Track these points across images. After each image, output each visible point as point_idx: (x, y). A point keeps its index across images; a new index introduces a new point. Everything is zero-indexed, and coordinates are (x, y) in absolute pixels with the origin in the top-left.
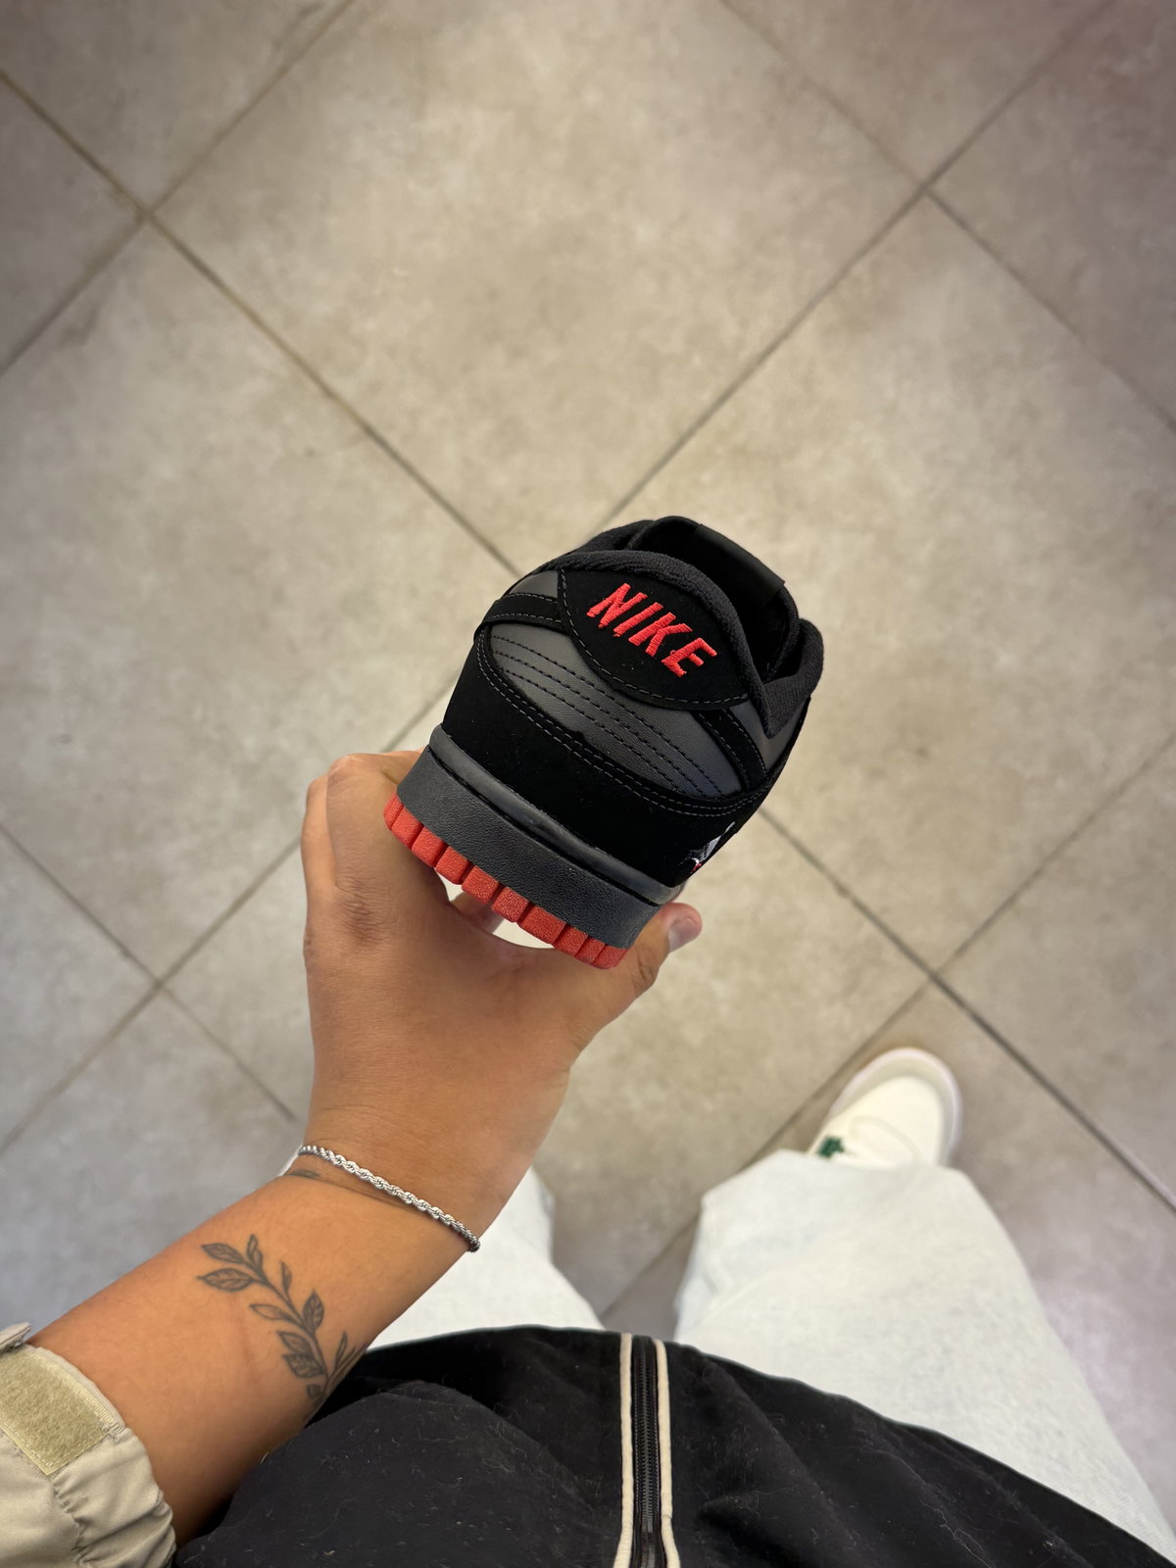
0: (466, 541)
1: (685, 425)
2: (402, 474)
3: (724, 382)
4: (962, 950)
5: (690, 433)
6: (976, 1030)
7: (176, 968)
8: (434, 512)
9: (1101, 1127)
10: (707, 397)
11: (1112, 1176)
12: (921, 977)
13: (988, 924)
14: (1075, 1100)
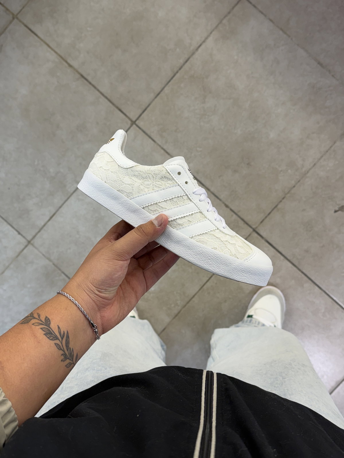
0: (113, 108)
1: (175, 70)
2: (93, 88)
3: (187, 57)
4: (262, 222)
5: (177, 72)
6: (267, 244)
7: (34, 237)
8: (102, 99)
9: (304, 271)
10: (182, 61)
11: (308, 285)
12: (251, 230)
13: (270, 213)
14: (296, 264)
